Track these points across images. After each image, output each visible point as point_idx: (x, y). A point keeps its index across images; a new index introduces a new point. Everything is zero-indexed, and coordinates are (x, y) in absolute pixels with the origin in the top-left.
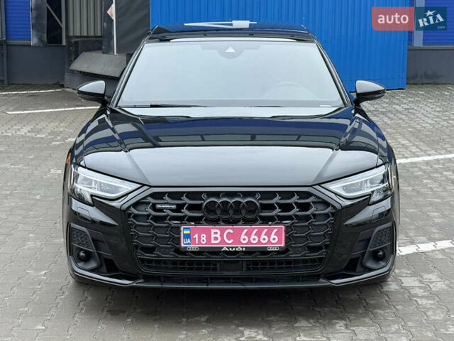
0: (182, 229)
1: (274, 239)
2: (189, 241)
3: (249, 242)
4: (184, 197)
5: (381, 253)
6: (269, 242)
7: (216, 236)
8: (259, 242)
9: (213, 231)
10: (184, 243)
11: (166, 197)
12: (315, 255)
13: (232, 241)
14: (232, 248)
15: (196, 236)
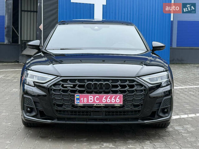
0: (76, 95)
1: (118, 101)
2: (79, 101)
3: (106, 102)
4: (77, 82)
5: (166, 110)
6: (115, 102)
7: (91, 99)
8: (111, 102)
9: (90, 97)
10: (76, 102)
11: (68, 81)
12: (137, 109)
13: (98, 101)
14: (99, 105)
15: (82, 99)
